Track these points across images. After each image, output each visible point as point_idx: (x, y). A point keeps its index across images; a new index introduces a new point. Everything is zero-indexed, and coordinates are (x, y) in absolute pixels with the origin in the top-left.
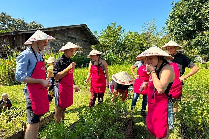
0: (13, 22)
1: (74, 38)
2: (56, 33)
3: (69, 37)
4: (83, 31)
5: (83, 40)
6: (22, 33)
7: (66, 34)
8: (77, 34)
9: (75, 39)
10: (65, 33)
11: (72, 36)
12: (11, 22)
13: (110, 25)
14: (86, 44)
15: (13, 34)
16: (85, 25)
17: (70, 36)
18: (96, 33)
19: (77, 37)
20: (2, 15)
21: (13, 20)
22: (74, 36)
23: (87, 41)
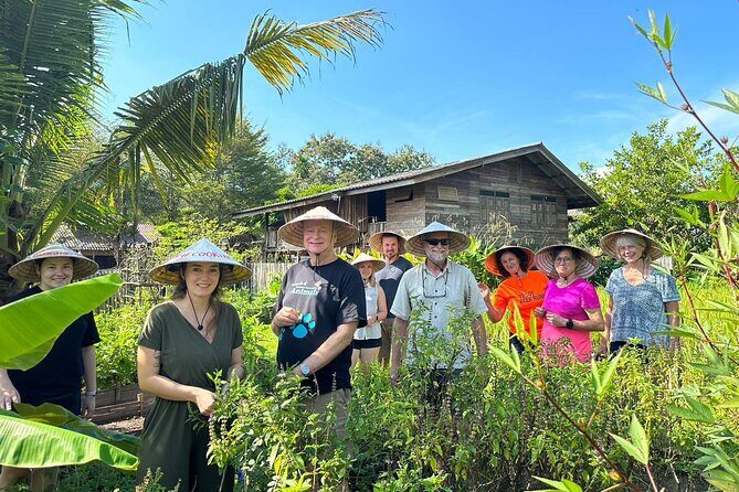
0: (353, 156)
1: (500, 194)
2: (441, 185)
3: (484, 193)
4: (536, 166)
5: (534, 198)
6: (356, 192)
7: (473, 184)
8: (513, 180)
9: (506, 195)
10: (472, 182)
11: (493, 187)
12: (347, 158)
13: (644, 133)
14: (549, 207)
15: (335, 197)
16: (540, 146)
17: (488, 188)
18: (587, 167)
19: (513, 188)
20: (326, 141)
21: (351, 149)
22: (502, 188)
23: (553, 200)
